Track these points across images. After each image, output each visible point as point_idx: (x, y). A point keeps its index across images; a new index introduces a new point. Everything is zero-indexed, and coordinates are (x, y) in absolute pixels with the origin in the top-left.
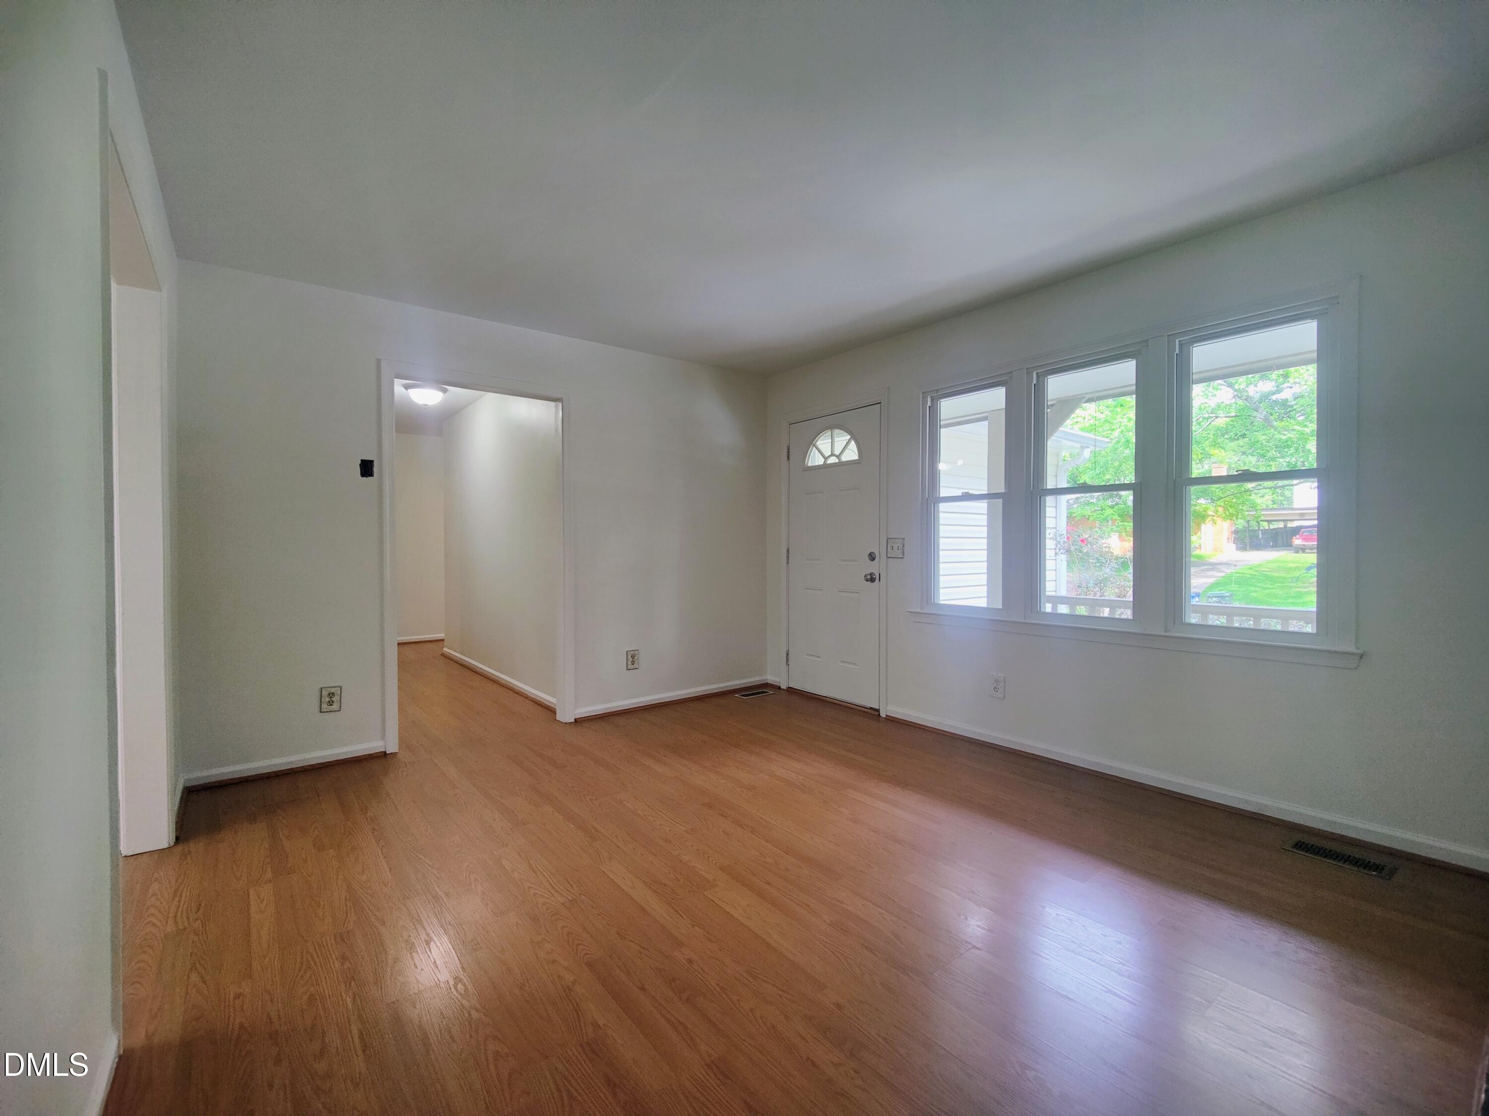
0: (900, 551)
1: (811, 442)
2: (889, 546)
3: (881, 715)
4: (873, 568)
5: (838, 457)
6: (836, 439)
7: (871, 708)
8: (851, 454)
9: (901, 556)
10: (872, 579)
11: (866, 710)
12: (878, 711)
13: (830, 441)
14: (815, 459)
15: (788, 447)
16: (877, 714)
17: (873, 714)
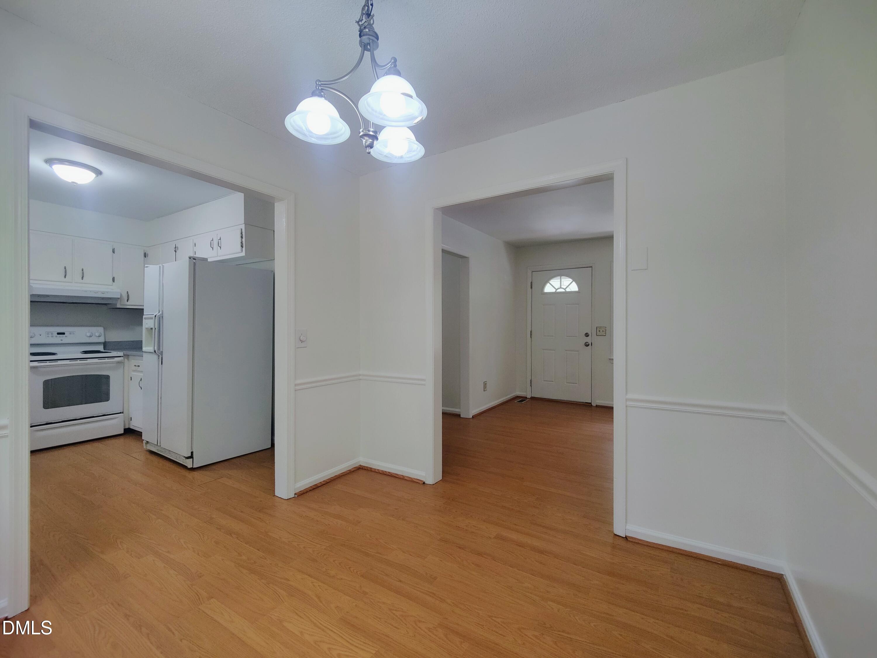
0: (604, 332)
1: (547, 281)
2: (597, 330)
3: (593, 405)
4: (588, 340)
5: (565, 289)
6: (562, 280)
7: (586, 403)
8: (574, 287)
9: (605, 335)
10: (587, 345)
11: (584, 404)
12: (591, 403)
13: (560, 280)
14: (548, 289)
15: (531, 283)
16: (590, 405)
17: (588, 405)
